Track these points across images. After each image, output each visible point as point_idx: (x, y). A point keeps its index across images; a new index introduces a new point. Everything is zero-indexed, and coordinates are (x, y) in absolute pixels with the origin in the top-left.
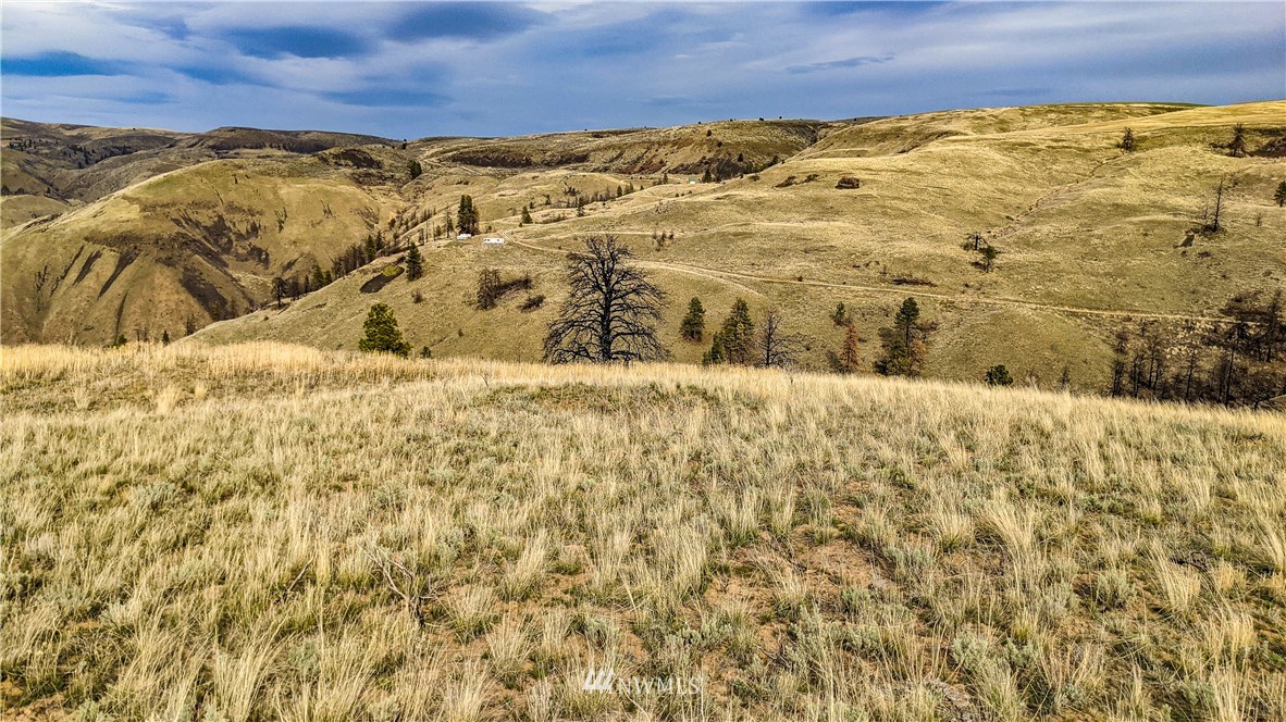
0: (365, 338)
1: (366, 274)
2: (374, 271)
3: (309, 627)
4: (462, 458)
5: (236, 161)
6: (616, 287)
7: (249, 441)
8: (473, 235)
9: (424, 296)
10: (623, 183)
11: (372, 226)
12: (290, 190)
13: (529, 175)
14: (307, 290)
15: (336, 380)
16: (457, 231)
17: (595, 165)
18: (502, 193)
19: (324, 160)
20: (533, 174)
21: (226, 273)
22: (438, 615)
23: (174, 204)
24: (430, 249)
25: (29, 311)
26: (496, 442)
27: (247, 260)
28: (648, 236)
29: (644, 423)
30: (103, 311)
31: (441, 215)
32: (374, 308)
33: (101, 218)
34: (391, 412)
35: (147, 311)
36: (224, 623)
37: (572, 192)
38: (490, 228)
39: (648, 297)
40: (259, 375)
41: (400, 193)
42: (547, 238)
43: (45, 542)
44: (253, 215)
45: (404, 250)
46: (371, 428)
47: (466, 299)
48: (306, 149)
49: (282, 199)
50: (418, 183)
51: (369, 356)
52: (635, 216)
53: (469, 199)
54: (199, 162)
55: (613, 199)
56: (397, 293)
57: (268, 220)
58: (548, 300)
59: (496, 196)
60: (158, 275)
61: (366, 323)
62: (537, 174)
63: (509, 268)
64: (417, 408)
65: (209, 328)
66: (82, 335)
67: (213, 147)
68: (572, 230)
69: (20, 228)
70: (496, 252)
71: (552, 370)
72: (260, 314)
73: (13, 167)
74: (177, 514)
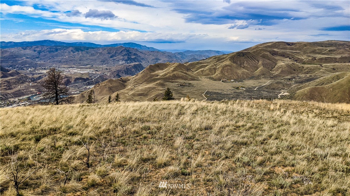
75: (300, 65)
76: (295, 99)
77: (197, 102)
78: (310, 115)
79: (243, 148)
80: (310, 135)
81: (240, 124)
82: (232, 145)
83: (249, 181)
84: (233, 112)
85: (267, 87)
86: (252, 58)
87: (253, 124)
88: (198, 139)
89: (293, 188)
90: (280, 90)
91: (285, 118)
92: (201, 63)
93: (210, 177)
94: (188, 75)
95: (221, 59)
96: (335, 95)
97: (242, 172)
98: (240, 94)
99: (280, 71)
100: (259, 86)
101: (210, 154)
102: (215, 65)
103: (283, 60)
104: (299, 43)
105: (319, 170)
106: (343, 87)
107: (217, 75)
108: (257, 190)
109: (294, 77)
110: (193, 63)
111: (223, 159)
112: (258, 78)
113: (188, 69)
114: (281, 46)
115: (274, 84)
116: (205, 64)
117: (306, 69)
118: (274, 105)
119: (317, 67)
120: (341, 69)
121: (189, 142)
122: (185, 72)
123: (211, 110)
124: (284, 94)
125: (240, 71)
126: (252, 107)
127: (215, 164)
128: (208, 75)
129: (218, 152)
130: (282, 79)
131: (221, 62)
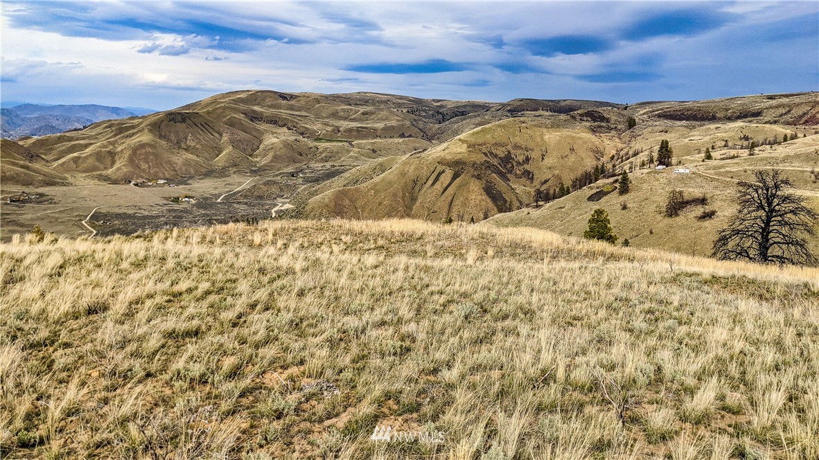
0: (588, 230)
1: (592, 189)
2: (598, 188)
3: (552, 408)
4: (652, 317)
5: (522, 119)
6: (777, 208)
7: (518, 287)
8: (667, 166)
9: (628, 206)
10: (789, 131)
11: (599, 159)
12: (551, 136)
13: (713, 126)
14: (554, 197)
15: (569, 255)
16: (656, 163)
17: (766, 119)
18: (692, 138)
19: (573, 117)
20: (716, 126)
21: (508, 185)
22: (635, 420)
23: (485, 144)
24: (635, 175)
25: (408, 200)
26: (678, 310)
27: (521, 178)
28: (807, 171)
29: (797, 312)
30: (442, 204)
31: (646, 153)
32: (596, 212)
33: (447, 151)
34: (605, 279)
35: (464, 205)
36: (502, 394)
37: (746, 138)
38: (680, 162)
39: (803, 217)
40: (524, 247)
41: (620, 139)
42: (723, 170)
43: (412, 327)
44: (527, 151)
45: (619, 175)
46: (592, 289)
47: (658, 209)
48: (563, 110)
49: (545, 142)
50: (632, 132)
51: (591, 242)
52: (797, 156)
53: (667, 142)
54: (501, 119)
55: (779, 143)
56: (611, 203)
57: (535, 155)
58: (719, 213)
59: (687, 140)
60: (472, 184)
61: (590, 221)
62: (719, 126)
63: (691, 190)
64: (622, 279)
65: (496, 216)
66: (431, 216)
67: (509, 111)
68: (744, 165)
69: (408, 156)
70: (683, 179)
71: (720, 263)
72: (525, 210)
73: (408, 123)
74: (478, 324)
75: (311, 144)
76: (306, 218)
77: (63, 243)
78: (336, 248)
79: (189, 345)
80: (336, 290)
81: (183, 286)
82: (163, 341)
83: (206, 419)
84: (163, 259)
85: (247, 194)
86: (206, 126)
87: (213, 284)
88: (67, 343)
89: (304, 411)
90: (275, 199)
91: (284, 261)
92: (71, 139)
93: (105, 436)
94: (34, 171)
95: (127, 129)
96: (380, 204)
97: (189, 403)
98: (185, 215)
99: (270, 156)
100: (227, 192)
101: (103, 375)
102: (113, 144)
103: (276, 133)
104: (304, 96)
105: (353, 361)
106: (392, 187)
107: (119, 169)
108: (225, 435)
109: (302, 170)
110: (47, 140)
111: (140, 382)
112: (222, 173)
113: (32, 155)
114: (267, 100)
115: (261, 186)
116: (81, 142)
117: (323, 151)
118: (262, 233)
119: (343, 148)
120: (388, 150)
121: (41, 354)
122: (22, 162)
123: (106, 259)
124: (282, 208)
125: (180, 159)
126: (212, 242)
127: (118, 399)
128: (94, 169)
129: (126, 365)
130: (277, 175)
131: (127, 136)
